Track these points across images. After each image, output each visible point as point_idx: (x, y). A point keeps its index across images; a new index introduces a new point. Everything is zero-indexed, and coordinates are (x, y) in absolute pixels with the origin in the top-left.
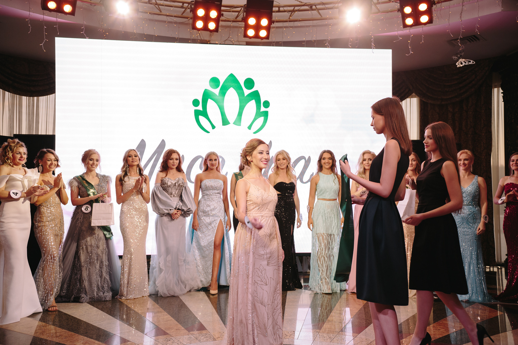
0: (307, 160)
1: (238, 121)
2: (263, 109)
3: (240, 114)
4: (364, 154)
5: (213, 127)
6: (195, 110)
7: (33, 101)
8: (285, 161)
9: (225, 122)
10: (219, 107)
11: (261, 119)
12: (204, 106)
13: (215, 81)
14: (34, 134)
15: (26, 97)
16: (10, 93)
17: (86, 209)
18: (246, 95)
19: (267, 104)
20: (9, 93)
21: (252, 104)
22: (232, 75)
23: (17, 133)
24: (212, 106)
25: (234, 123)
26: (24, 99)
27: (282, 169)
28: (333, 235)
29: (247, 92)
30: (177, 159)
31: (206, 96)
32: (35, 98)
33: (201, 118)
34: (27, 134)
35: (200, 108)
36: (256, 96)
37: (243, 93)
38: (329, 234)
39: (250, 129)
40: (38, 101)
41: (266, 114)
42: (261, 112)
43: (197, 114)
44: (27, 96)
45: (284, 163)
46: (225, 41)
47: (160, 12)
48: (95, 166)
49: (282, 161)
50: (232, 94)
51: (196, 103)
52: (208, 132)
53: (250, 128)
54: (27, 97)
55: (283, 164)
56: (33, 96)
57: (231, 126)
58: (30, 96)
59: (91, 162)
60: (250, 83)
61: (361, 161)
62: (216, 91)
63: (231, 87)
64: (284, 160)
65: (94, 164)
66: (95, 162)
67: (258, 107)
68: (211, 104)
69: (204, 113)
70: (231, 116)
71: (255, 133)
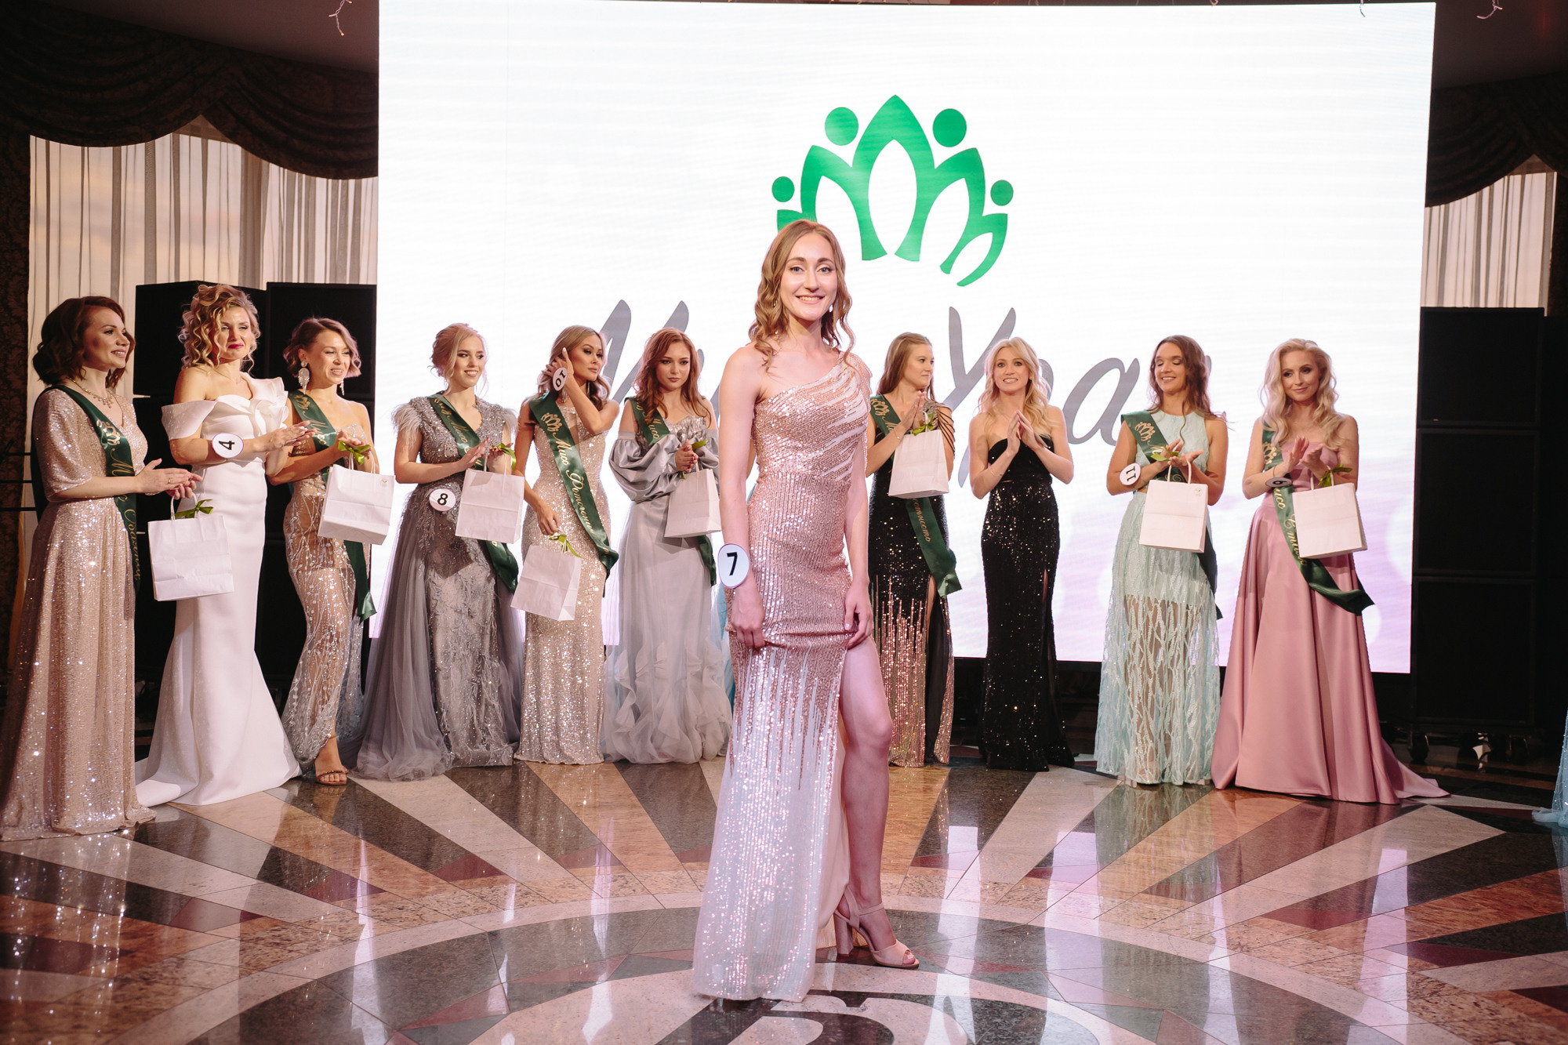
0: (1126, 371)
1: (911, 248)
2: (990, 208)
3: (918, 225)
4: (1283, 352)
6: (780, 212)
7: (346, 188)
8: (1021, 370)
9: (871, 249)
10: (854, 202)
11: (985, 240)
12: (809, 201)
13: (842, 121)
14: (348, 283)
15: (325, 180)
16: (284, 168)
17: (442, 501)
18: (938, 162)
19: (1003, 192)
20: (282, 169)
21: (957, 193)
22: (896, 103)
23: (302, 281)
24: (832, 202)
25: (898, 253)
26: (321, 183)
27: (1011, 394)
28: (1171, 606)
29: (941, 154)
30: (683, 362)
31: (815, 167)
32: (352, 182)
34: (328, 282)
35: (795, 204)
36: (969, 165)
37: (930, 159)
38: (1160, 601)
39: (948, 273)
40: (358, 189)
41: (999, 225)
42: (988, 217)
43: (786, 222)
44: (328, 178)
45: (1015, 376)
48: (474, 373)
49: (1010, 368)
50: (894, 159)
51: (782, 188)
53: (947, 267)
54: (330, 180)
55: (1012, 376)
56: (345, 177)
57: (889, 262)
58: (336, 177)
59: (464, 362)
60: (951, 125)
61: (1275, 374)
62: (847, 153)
63: (892, 138)
64: (1019, 364)
65: (473, 366)
66: (477, 362)
67: (977, 204)
68: (829, 194)
70: (891, 230)
71: (962, 284)
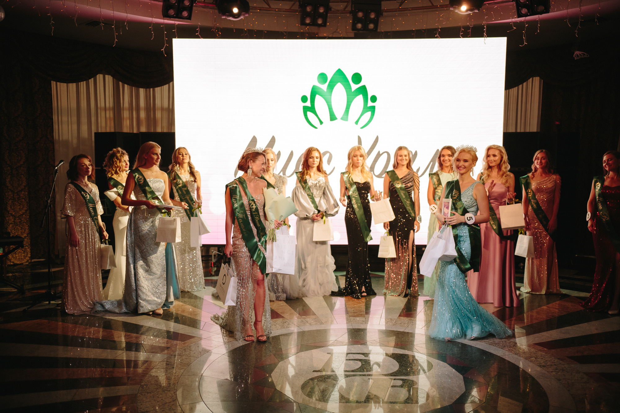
1: (346, 116)
2: (370, 104)
3: (348, 109)
5: (321, 123)
6: (303, 106)
7: (150, 92)
9: (333, 118)
10: (327, 103)
11: (369, 114)
12: (313, 102)
13: (323, 77)
18: (353, 89)
19: (374, 99)
21: (360, 99)
24: (320, 103)
25: (342, 119)
29: (354, 87)
31: (314, 92)
32: (152, 89)
33: (310, 114)
35: (308, 104)
36: (363, 90)
37: (351, 88)
39: (357, 125)
40: (154, 92)
41: (373, 109)
42: (369, 107)
43: (306, 109)
46: (333, 33)
47: (268, 7)
50: (339, 89)
51: (304, 99)
52: (316, 128)
53: (357, 122)
54: (144, 89)
57: (338, 122)
60: (357, 78)
62: (324, 87)
63: (339, 82)
67: (366, 102)
68: (319, 100)
69: (312, 109)
70: (339, 112)
71: (362, 128)
